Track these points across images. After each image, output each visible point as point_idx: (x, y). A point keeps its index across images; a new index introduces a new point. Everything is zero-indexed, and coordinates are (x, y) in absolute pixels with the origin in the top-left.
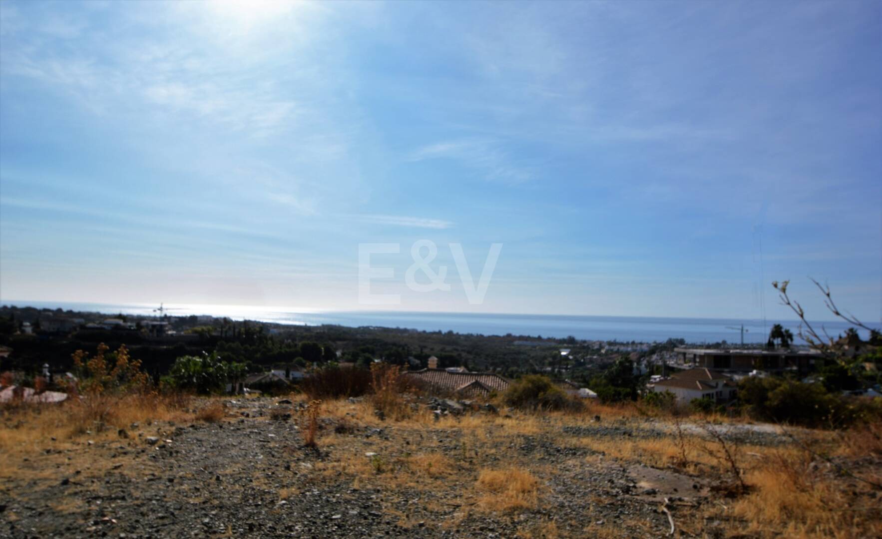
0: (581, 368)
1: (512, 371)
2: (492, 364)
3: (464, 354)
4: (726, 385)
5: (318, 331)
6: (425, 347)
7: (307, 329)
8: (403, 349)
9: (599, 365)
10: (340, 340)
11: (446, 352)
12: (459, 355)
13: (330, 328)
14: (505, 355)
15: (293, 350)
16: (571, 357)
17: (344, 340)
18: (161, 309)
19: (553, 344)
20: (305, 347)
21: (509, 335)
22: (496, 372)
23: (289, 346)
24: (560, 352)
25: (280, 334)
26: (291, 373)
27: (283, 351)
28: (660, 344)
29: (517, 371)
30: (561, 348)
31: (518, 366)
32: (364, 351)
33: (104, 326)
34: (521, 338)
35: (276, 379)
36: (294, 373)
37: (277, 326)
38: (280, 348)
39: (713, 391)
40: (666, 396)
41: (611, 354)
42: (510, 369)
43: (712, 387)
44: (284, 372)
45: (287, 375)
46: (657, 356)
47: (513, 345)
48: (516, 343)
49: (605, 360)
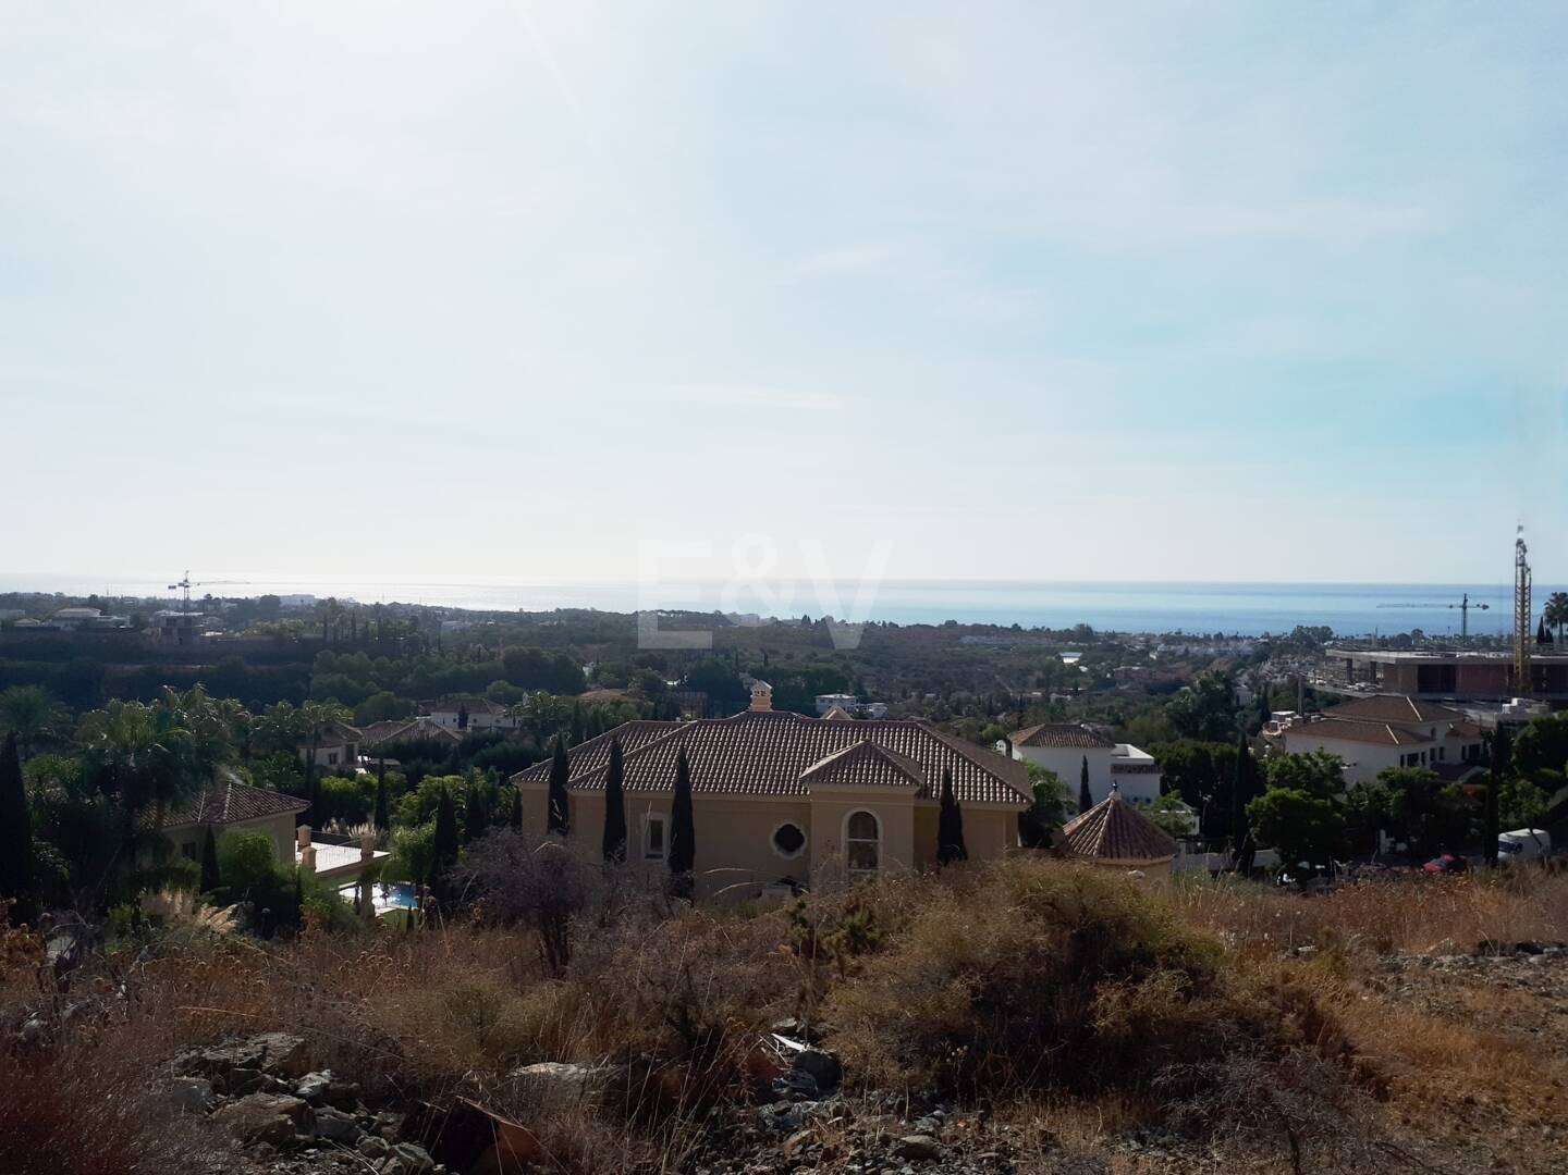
0: (1106, 692)
1: (959, 701)
2: (916, 686)
3: (856, 666)
4: (1454, 733)
5: (547, 623)
6: (775, 652)
7: (524, 619)
8: (727, 657)
9: (1146, 686)
10: (592, 640)
11: (816, 661)
12: (847, 667)
13: (574, 616)
14: (942, 665)
15: (484, 665)
16: (1084, 669)
17: (603, 641)
18: (185, 584)
19: (1045, 642)
20: (511, 660)
21: (951, 624)
22: (924, 701)
23: (477, 657)
24: (1060, 659)
25: (463, 631)
26: (471, 717)
27: (464, 668)
28: (1278, 638)
29: (969, 701)
30: (1063, 650)
31: (971, 689)
32: (642, 664)
33: (56, 624)
34: (977, 629)
35: (433, 733)
36: (477, 716)
37: (458, 614)
38: (460, 663)
39: (1426, 748)
40: (1320, 760)
41: (1171, 662)
42: (954, 696)
43: (1423, 739)
44: (457, 717)
45: (463, 723)
46: (1273, 664)
47: (962, 646)
48: (966, 639)
49: (1159, 675)
